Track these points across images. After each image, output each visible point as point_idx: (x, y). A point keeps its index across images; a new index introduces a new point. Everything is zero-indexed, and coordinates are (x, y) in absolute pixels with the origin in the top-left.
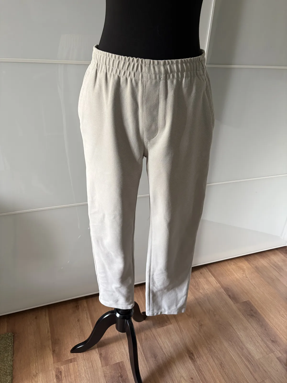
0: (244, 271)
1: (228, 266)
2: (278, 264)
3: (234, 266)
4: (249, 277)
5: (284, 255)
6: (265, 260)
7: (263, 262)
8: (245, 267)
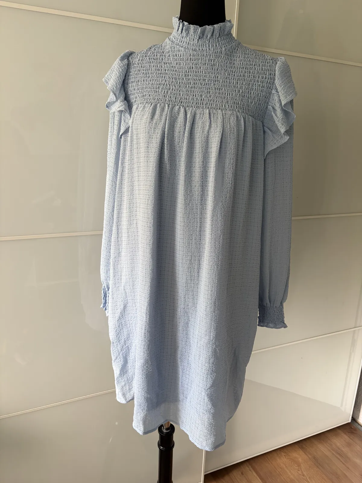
0: (299, 466)
1: (278, 459)
2: (342, 451)
3: (285, 459)
4: (307, 476)
5: (348, 436)
6: (325, 445)
7: (322, 449)
8: (300, 460)
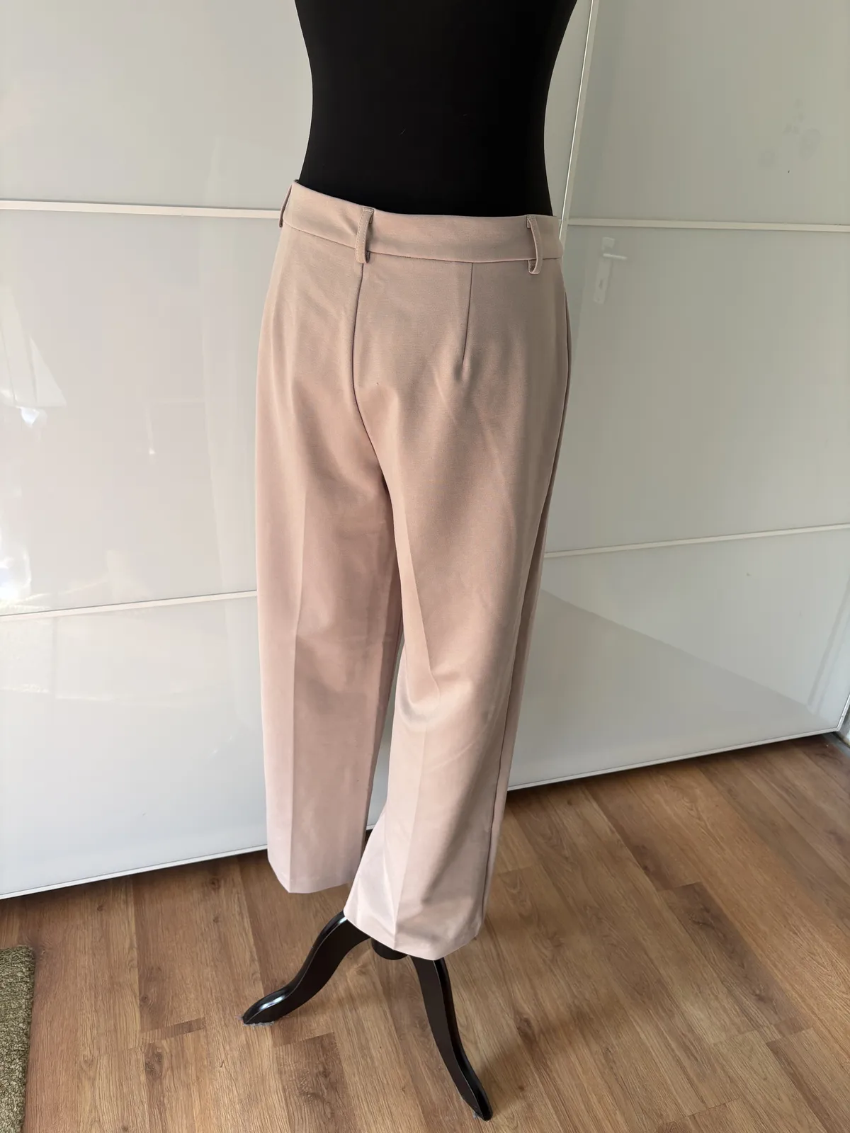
0: (694, 800)
1: (650, 786)
2: (793, 785)
3: (666, 787)
4: (707, 818)
5: (815, 762)
8: (698, 791)
